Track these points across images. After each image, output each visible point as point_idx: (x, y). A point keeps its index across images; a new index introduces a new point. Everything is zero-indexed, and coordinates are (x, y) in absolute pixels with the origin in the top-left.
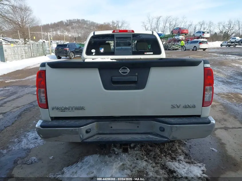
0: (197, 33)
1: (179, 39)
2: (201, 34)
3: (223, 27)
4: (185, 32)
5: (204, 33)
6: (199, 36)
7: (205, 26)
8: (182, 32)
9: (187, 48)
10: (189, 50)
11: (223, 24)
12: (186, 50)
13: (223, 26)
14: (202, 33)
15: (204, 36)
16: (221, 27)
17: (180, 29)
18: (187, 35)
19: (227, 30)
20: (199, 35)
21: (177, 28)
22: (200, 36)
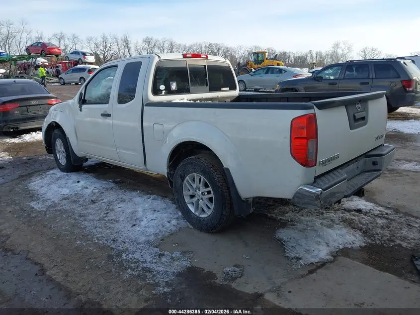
0: (72, 53)
1: (37, 64)
2: (81, 57)
3: (96, 46)
4: (54, 52)
5: (84, 54)
6: (78, 60)
7: (67, 42)
8: (50, 50)
9: (66, 81)
10: (69, 83)
11: (94, 40)
12: (64, 84)
13: (95, 44)
14: (81, 55)
15: (86, 60)
16: (93, 46)
17: (43, 45)
18: (59, 57)
19: (102, 50)
20: (76, 57)
21: (39, 43)
22: (80, 59)
